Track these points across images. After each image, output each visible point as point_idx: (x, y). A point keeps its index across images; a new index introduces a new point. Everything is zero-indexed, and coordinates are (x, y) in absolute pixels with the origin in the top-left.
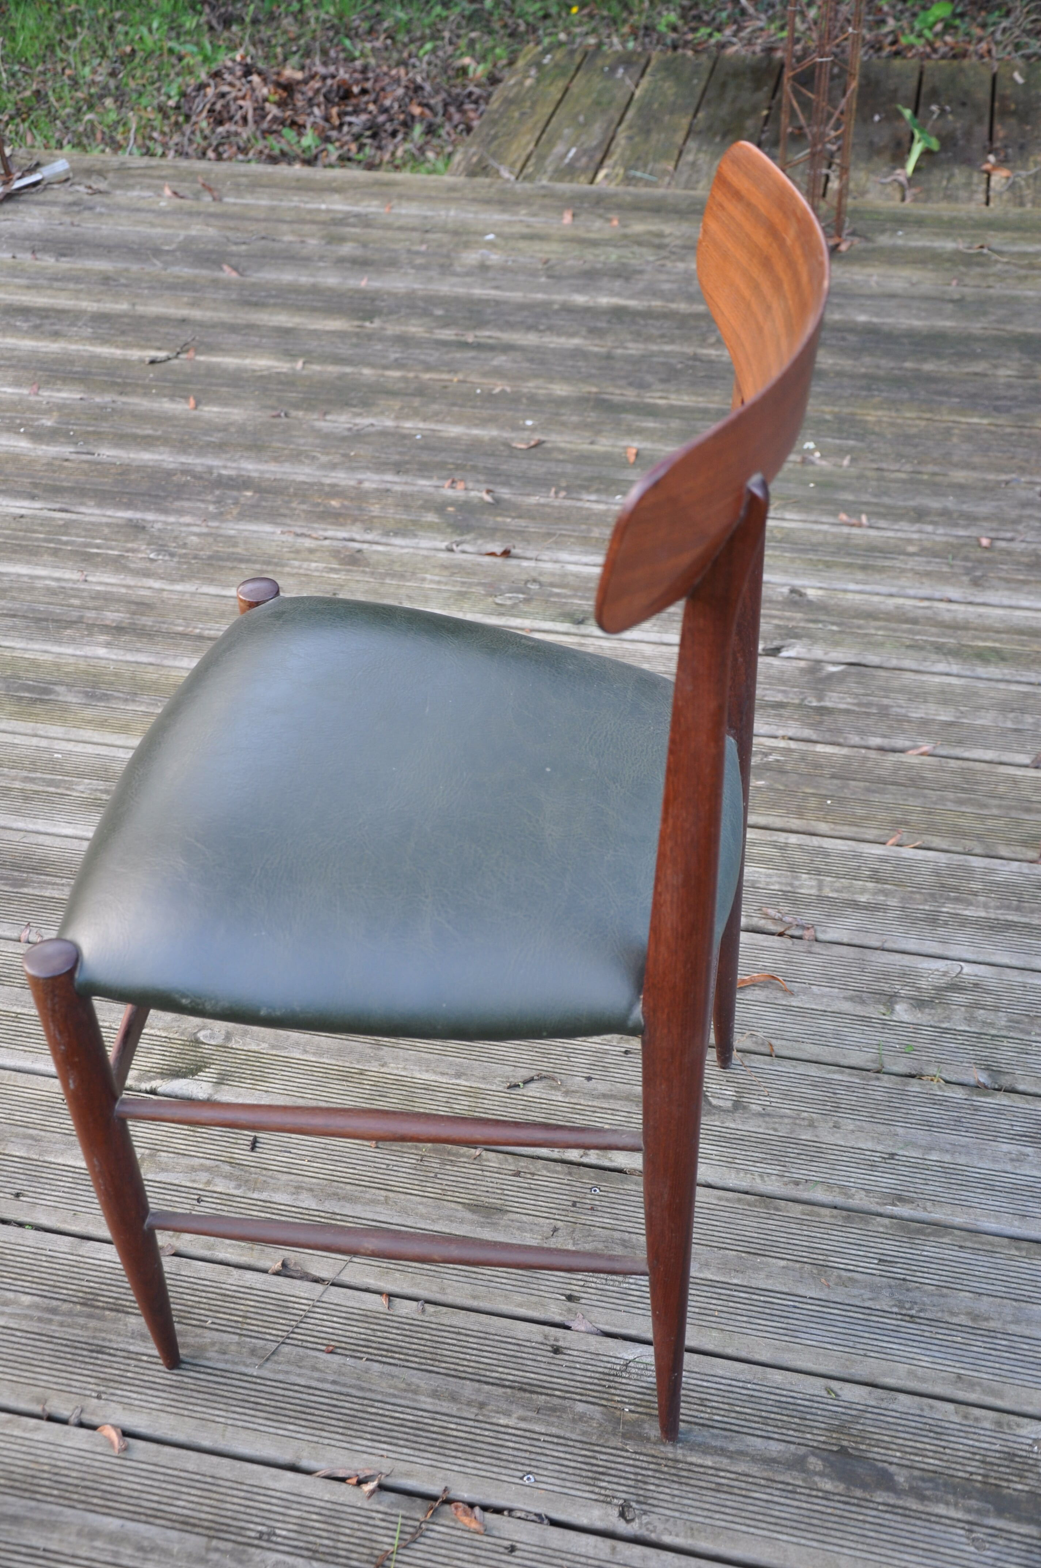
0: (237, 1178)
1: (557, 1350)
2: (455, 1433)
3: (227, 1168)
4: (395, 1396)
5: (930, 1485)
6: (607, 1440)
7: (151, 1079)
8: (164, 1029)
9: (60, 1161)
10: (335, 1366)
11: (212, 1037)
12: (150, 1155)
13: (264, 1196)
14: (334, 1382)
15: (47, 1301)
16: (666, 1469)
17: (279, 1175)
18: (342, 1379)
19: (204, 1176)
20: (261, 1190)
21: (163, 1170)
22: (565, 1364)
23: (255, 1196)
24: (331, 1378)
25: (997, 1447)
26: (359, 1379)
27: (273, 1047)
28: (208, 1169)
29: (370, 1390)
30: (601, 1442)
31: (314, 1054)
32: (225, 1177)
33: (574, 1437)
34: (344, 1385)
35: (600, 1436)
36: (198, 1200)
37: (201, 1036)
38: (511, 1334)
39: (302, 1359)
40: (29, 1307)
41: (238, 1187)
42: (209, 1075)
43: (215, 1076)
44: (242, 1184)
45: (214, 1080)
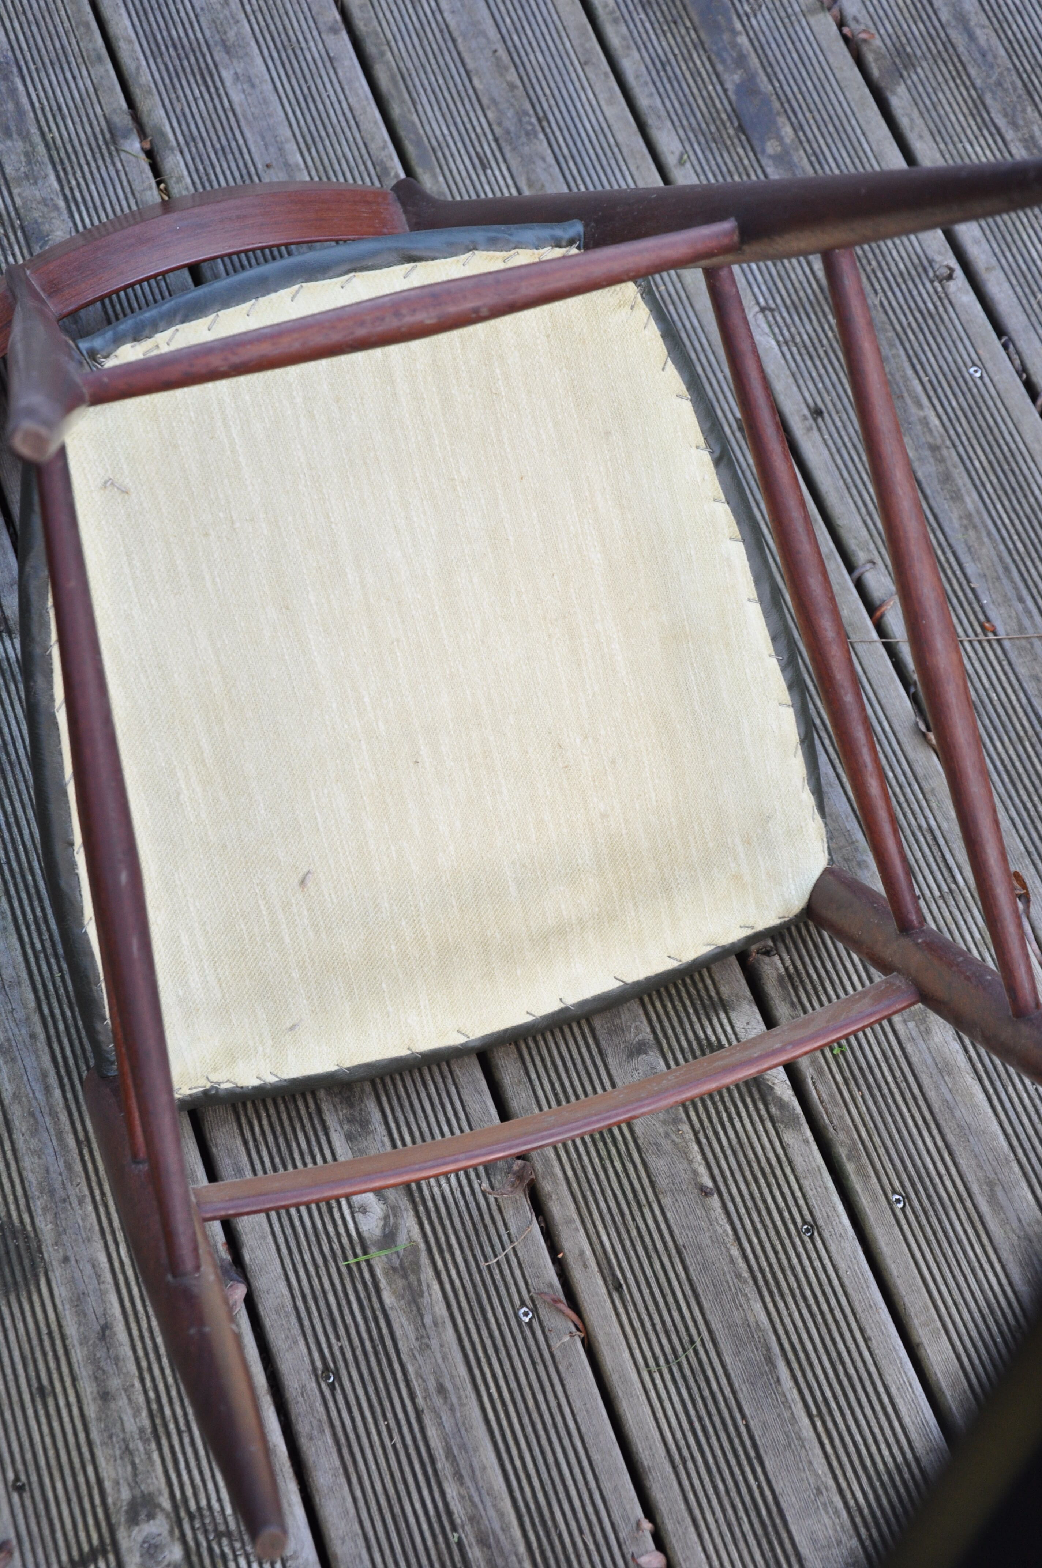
1: (817, 413)
2: (983, 458)
4: (989, 534)
5: (725, 54)
6: (883, 322)
8: (685, 1154)
10: (1003, 610)
14: (1021, 600)
16: (874, 263)
18: (1011, 593)
22: (827, 399)
24: (1019, 606)
25: (643, 16)
26: (998, 579)
29: (1001, 559)
30: (889, 327)
33: (902, 352)
34: (1016, 588)
35: (885, 330)
38: (830, 463)
39: (1021, 649)
42: (719, 1030)
43: (715, 1020)
44: (854, 863)
45: (723, 1016)
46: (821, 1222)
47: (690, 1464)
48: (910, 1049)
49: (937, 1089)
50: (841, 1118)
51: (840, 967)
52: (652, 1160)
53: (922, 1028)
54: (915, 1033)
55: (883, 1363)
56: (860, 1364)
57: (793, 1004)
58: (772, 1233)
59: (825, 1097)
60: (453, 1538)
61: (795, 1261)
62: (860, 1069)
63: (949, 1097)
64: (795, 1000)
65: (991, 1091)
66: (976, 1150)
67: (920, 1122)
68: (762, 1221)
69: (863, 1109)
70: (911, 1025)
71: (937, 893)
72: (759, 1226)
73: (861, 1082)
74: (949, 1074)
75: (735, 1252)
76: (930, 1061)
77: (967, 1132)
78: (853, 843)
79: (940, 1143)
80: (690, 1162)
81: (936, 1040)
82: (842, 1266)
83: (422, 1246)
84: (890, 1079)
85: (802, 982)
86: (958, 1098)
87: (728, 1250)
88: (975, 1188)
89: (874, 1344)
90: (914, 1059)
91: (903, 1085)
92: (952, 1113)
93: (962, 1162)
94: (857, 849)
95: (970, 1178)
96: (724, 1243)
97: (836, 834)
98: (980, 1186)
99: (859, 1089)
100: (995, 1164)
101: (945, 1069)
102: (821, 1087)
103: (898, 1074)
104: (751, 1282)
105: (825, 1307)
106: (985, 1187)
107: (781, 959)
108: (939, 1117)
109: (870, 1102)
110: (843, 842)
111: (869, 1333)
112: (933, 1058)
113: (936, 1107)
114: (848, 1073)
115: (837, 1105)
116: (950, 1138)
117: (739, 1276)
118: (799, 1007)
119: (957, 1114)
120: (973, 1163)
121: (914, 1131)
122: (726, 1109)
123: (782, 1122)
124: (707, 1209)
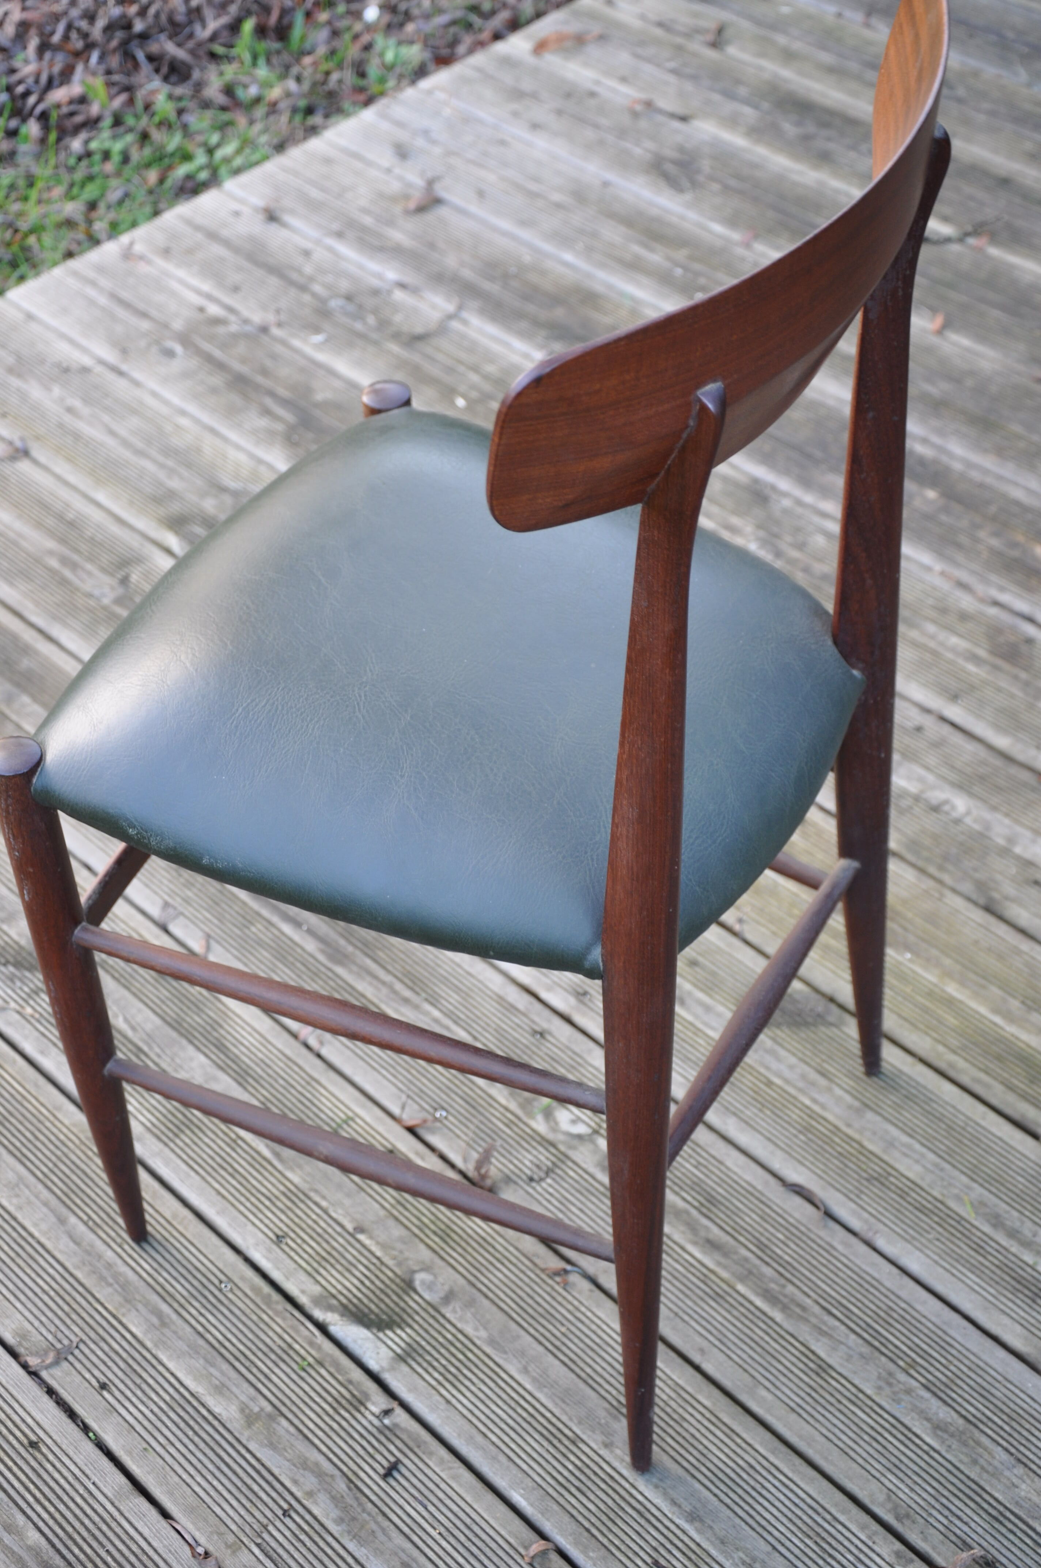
0: (345, 1508)
3: (341, 1485)
7: (330, 1308)
8: (383, 1246)
9: (171, 1365)
11: (430, 1287)
12: (270, 1416)
13: (360, 1553)
15: (52, 1552)
17: (394, 1533)
19: (310, 1482)
20: (362, 1542)
21: (272, 1446)
23: (351, 1546)
27: (492, 1342)
28: (320, 1474)
31: (534, 1380)
32: (333, 1498)
36: (285, 1513)
37: (420, 1278)
40: (30, 1548)
41: (339, 1521)
42: (397, 1339)
43: (403, 1345)
44: (347, 1519)
45: (399, 1351)
46: (274, 1247)
47: (303, 1083)
48: (252, 1391)
49: (223, 1373)
50: (284, 1319)
51: (327, 1429)
52: (404, 1232)
53: (247, 1411)
54: (251, 1404)
55: (204, 1185)
56: (219, 1178)
57: (350, 1382)
58: (304, 1226)
59: (302, 1328)
60: (424, 995)
61: (283, 1217)
62: (284, 1361)
63: (212, 1370)
64: (351, 1387)
65: (182, 1390)
66: (180, 1342)
67: (227, 1344)
68: (314, 1230)
69: (271, 1334)
70: (256, 1409)
71: (271, 1528)
72: (315, 1226)
73: (279, 1352)
74: (216, 1387)
75: (324, 1204)
76: (234, 1389)
77: (191, 1352)
78: (354, 1537)
79: (208, 1336)
80: (378, 1243)
81: (234, 1407)
82: (250, 1227)
83: (525, 1119)
84: (259, 1364)
85: (351, 1404)
86: (204, 1372)
87: (330, 1203)
88: (174, 1316)
89: (213, 1193)
90: (246, 1385)
91: (247, 1364)
92: (206, 1360)
93: (188, 1329)
94: (349, 1532)
95: (179, 1322)
96: (333, 1205)
97: (371, 1538)
98: (171, 1319)
99: (279, 1346)
100: (164, 1339)
101: (220, 1389)
102: (307, 1333)
103: (254, 1370)
104: (307, 1192)
105: (253, 1199)
106: (167, 1321)
107: (373, 1414)
108: (215, 1353)
109: (268, 1340)
110: (363, 1534)
111: (219, 1198)
112: (232, 1392)
113: (219, 1359)
114: (291, 1353)
115: (292, 1327)
116: (201, 1342)
117: (316, 1191)
118: (346, 1383)
119: (202, 1361)
120: (180, 1333)
121: (229, 1336)
122: (368, 1288)
123: (325, 1297)
124: (353, 1220)
